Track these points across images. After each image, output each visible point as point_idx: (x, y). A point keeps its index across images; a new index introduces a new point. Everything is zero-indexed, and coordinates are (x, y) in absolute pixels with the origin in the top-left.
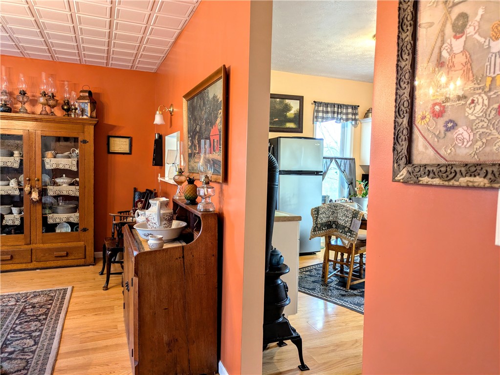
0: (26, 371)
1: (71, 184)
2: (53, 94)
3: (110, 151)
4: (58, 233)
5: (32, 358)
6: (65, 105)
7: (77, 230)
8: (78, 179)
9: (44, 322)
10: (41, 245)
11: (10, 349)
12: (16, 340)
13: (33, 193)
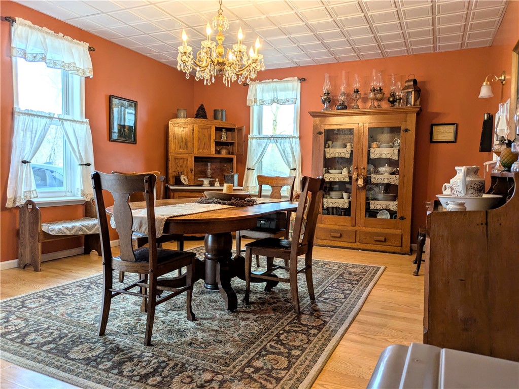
0: (333, 314)
1: (392, 173)
2: (380, 88)
3: (433, 140)
4: (379, 219)
5: (340, 307)
6: (391, 97)
7: (395, 218)
8: (398, 169)
9: (355, 286)
10: (364, 229)
11: (326, 296)
12: (332, 292)
13: (359, 180)
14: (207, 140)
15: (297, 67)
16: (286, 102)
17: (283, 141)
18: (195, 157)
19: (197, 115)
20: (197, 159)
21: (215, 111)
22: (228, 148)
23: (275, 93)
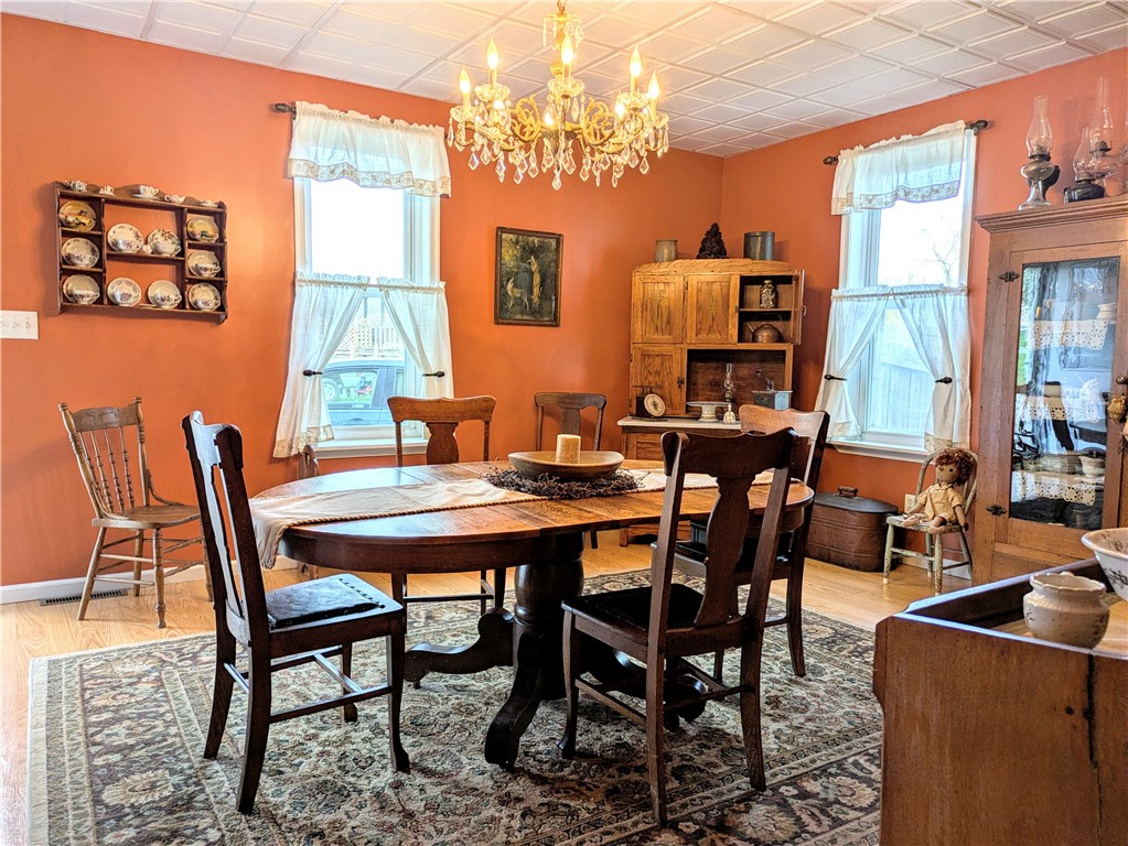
14: (720, 310)
15: (968, 92)
16: (932, 193)
17: (918, 301)
18: (690, 352)
19: (702, 250)
20: (695, 356)
21: (747, 236)
22: (774, 323)
23: (902, 176)
